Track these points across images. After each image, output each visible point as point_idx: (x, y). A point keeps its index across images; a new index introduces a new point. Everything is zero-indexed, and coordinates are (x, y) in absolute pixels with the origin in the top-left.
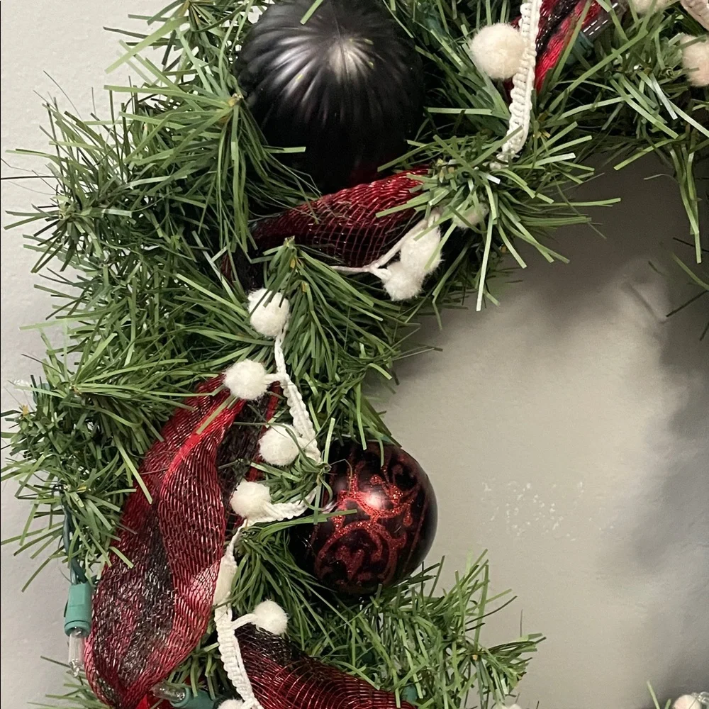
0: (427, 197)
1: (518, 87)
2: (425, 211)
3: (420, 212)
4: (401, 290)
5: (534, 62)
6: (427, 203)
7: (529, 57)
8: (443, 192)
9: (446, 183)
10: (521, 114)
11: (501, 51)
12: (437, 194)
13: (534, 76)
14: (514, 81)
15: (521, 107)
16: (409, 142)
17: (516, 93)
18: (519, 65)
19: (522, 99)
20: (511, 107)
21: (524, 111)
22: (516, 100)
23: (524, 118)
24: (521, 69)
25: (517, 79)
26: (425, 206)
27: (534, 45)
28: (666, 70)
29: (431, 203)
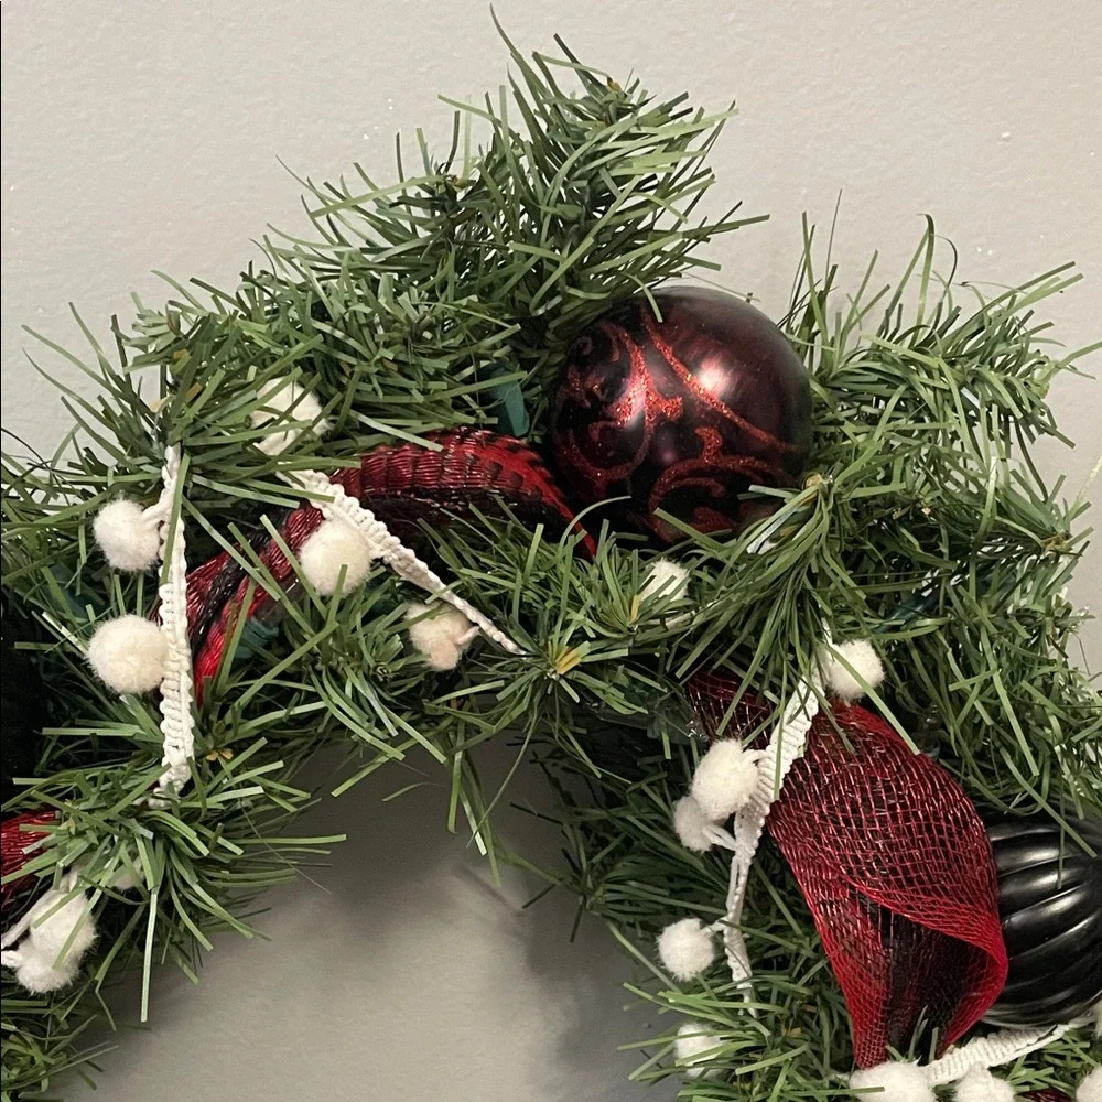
0: (56, 854)
1: (168, 698)
2: (53, 874)
3: (46, 878)
4: (41, 980)
5: (187, 665)
6: (55, 864)
7: (178, 657)
8: (80, 845)
9: (80, 834)
10: (180, 734)
11: (129, 658)
12: (71, 850)
13: (191, 683)
14: (162, 690)
15: (178, 725)
16: (16, 781)
17: (168, 706)
18: (166, 669)
19: (175, 713)
20: (163, 725)
21: (182, 730)
22: (169, 715)
23: (183, 739)
24: (169, 674)
25: (166, 688)
26: (52, 868)
27: (183, 642)
28: (377, 667)
29: (61, 864)
